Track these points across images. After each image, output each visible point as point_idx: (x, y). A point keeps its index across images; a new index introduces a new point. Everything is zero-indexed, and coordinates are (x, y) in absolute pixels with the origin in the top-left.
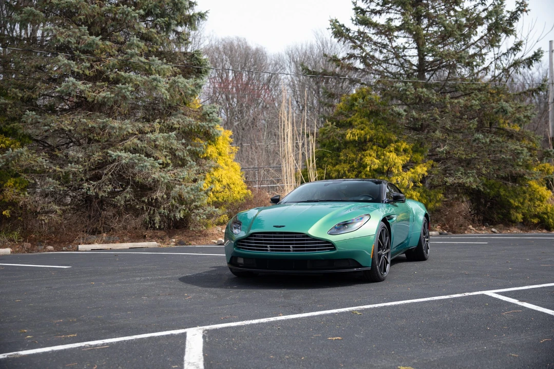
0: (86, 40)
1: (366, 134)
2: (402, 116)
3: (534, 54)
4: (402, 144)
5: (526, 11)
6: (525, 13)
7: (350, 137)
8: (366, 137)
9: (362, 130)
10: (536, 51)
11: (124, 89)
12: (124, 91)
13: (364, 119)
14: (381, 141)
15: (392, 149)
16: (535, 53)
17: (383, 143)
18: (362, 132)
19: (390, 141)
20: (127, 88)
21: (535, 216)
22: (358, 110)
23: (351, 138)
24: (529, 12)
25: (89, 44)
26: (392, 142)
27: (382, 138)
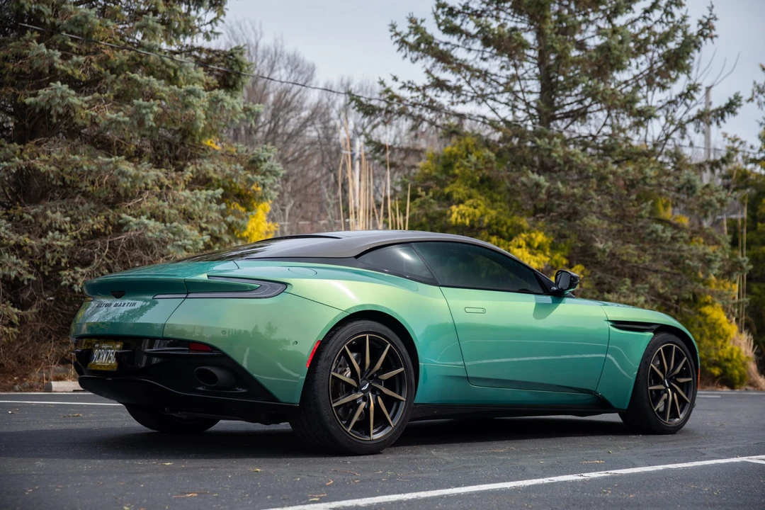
0: (71, 13)
1: (482, 216)
2: (542, 188)
3: (728, 102)
4: (537, 236)
5: (712, 38)
6: (708, 40)
7: (456, 219)
8: (483, 221)
9: (475, 208)
10: (732, 98)
11: (145, 108)
12: (144, 111)
13: (474, 191)
14: (504, 229)
15: (522, 242)
16: (730, 99)
17: (507, 231)
18: (477, 211)
19: (519, 230)
20: (151, 107)
21: (716, 364)
22: (460, 175)
23: (459, 220)
24: (715, 39)
25: (76, 20)
26: (523, 231)
27: (506, 223)
